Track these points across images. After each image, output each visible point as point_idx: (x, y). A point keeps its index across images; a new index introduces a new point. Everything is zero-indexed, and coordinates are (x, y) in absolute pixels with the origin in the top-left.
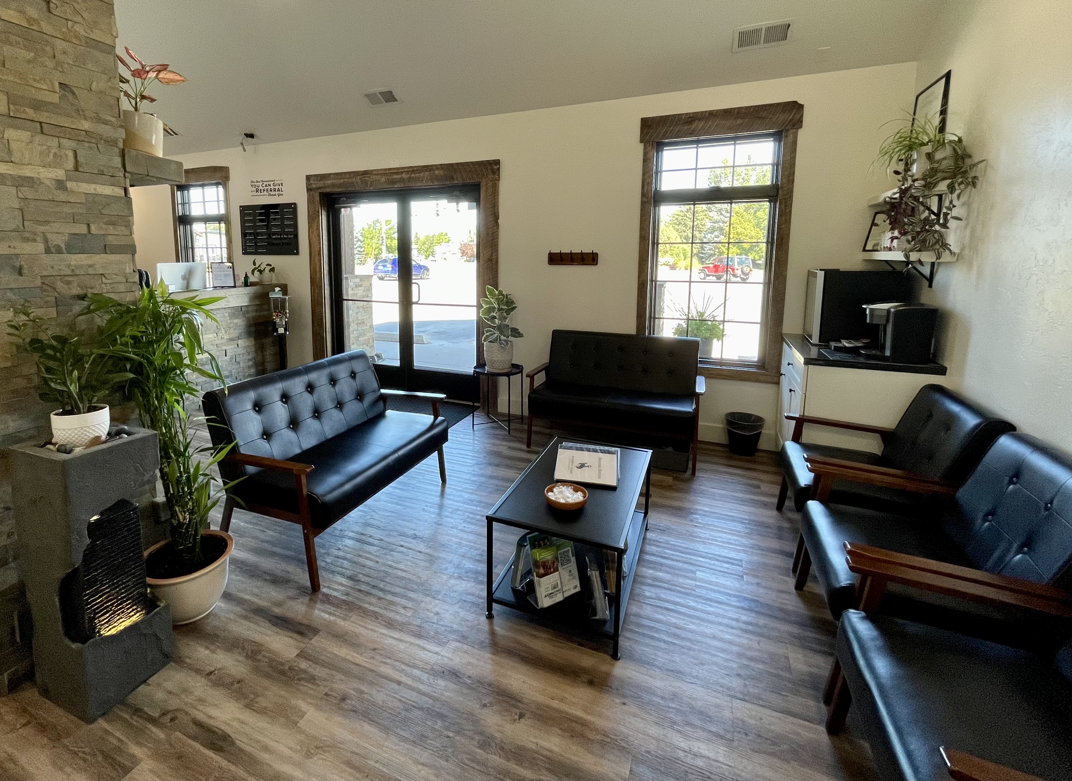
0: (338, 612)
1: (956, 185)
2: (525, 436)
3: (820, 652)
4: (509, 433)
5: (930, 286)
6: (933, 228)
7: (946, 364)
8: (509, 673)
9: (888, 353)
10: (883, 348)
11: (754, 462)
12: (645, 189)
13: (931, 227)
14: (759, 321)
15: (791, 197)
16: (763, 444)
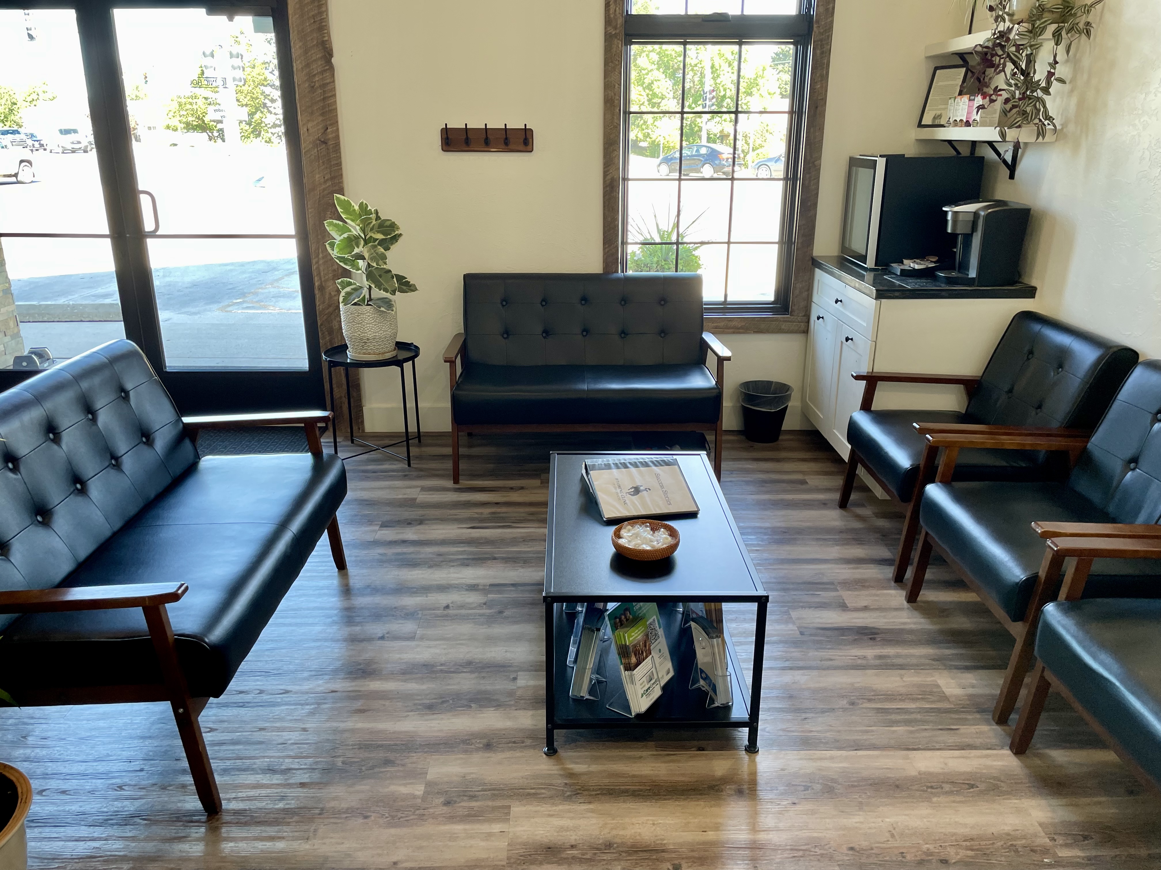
0: (286, 831)
1: (1064, 33)
2: (449, 465)
3: (967, 668)
4: (409, 465)
5: (1012, 176)
6: (1035, 94)
7: (1034, 283)
8: (627, 820)
9: (973, 274)
10: (964, 266)
11: (777, 449)
12: (612, 11)
13: (1032, 92)
14: (777, 239)
15: (829, 38)
16: (790, 423)
